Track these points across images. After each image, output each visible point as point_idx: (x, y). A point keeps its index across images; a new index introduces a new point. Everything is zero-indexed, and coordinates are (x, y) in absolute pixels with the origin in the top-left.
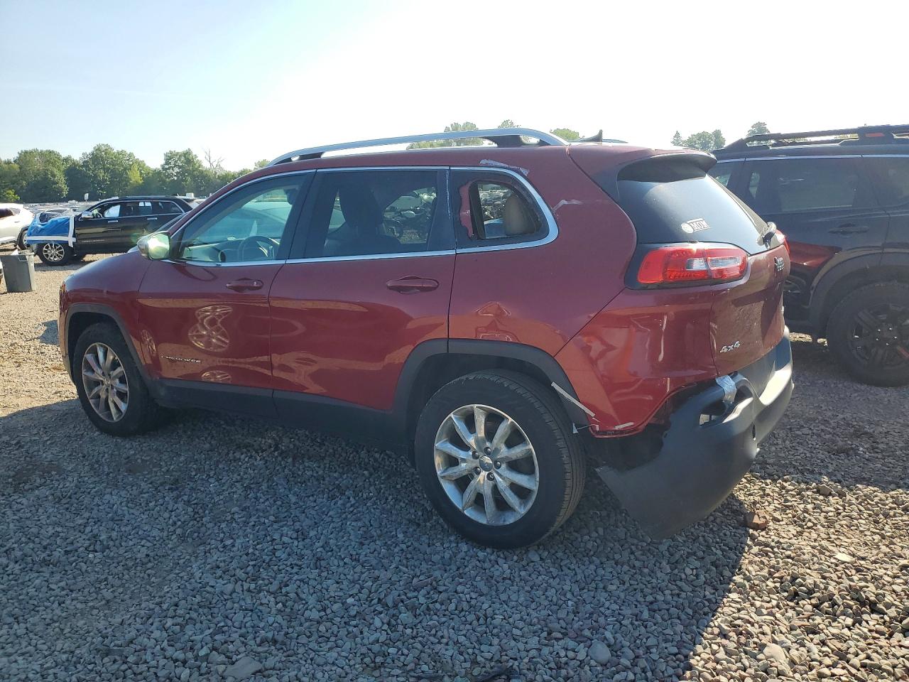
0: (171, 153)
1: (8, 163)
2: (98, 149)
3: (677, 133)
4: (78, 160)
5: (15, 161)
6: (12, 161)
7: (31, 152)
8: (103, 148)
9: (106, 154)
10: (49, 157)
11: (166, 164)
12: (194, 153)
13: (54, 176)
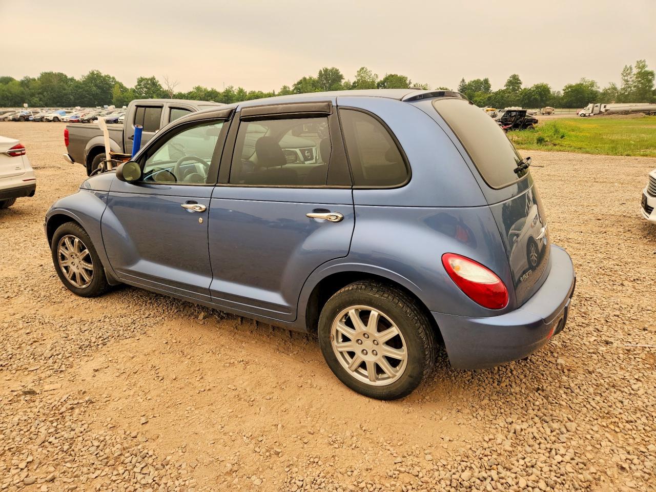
0: (142, 78)
1: (34, 80)
2: (93, 73)
3: (463, 80)
4: (79, 80)
5: (38, 79)
6: (36, 78)
7: (49, 73)
8: (95, 72)
9: (97, 76)
10: (61, 77)
11: (139, 85)
12: (157, 79)
13: (65, 89)
